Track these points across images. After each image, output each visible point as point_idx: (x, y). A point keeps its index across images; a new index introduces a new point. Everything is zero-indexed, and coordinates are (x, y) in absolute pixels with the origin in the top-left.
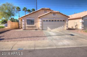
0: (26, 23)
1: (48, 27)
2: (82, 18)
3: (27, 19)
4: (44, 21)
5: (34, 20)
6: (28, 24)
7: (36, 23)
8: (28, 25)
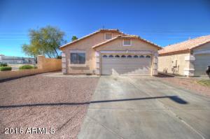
0: (69, 60)
1: (113, 70)
2: (192, 51)
3: (72, 52)
4: (105, 56)
5: (84, 54)
6: (72, 62)
7: (88, 60)
8: (73, 65)
